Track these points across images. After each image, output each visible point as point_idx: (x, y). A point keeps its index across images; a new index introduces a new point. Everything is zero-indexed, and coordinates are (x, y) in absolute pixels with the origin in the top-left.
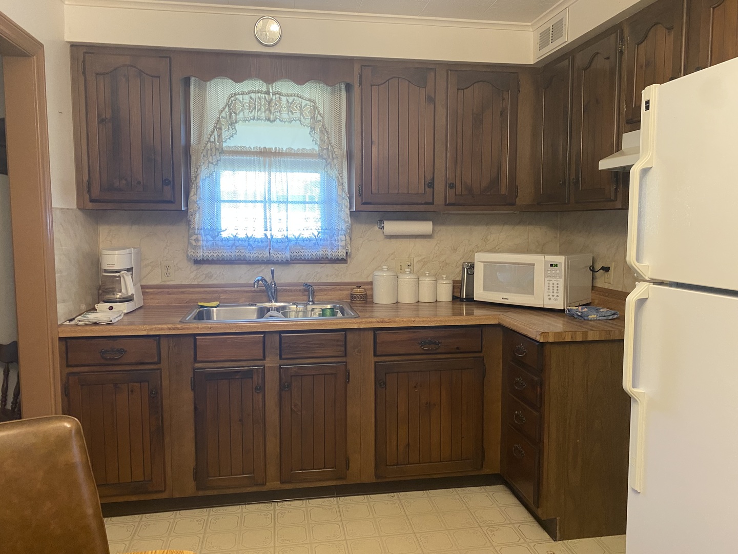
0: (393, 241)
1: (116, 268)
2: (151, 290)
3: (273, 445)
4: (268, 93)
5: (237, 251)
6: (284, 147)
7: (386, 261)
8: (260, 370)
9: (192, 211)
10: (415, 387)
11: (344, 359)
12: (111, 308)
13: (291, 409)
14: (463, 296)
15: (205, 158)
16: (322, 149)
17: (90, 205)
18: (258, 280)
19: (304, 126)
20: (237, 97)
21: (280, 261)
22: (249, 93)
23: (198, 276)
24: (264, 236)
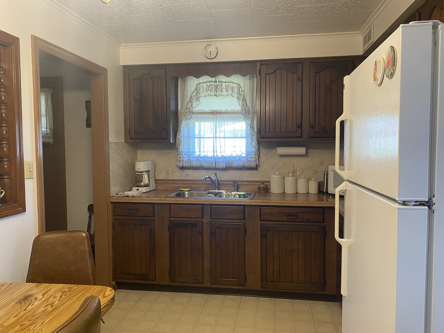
0: (284, 158)
1: (141, 170)
2: (160, 182)
3: (207, 264)
4: (216, 82)
5: (200, 163)
6: (223, 109)
7: (280, 169)
8: (200, 223)
9: (178, 143)
10: (283, 240)
11: (244, 221)
12: (138, 190)
13: (216, 245)
14: (324, 191)
15: (184, 117)
16: (243, 110)
17: (130, 141)
18: (206, 178)
19: (234, 98)
20: (200, 85)
21: (220, 168)
22: (206, 82)
23: (182, 175)
24: (213, 156)
